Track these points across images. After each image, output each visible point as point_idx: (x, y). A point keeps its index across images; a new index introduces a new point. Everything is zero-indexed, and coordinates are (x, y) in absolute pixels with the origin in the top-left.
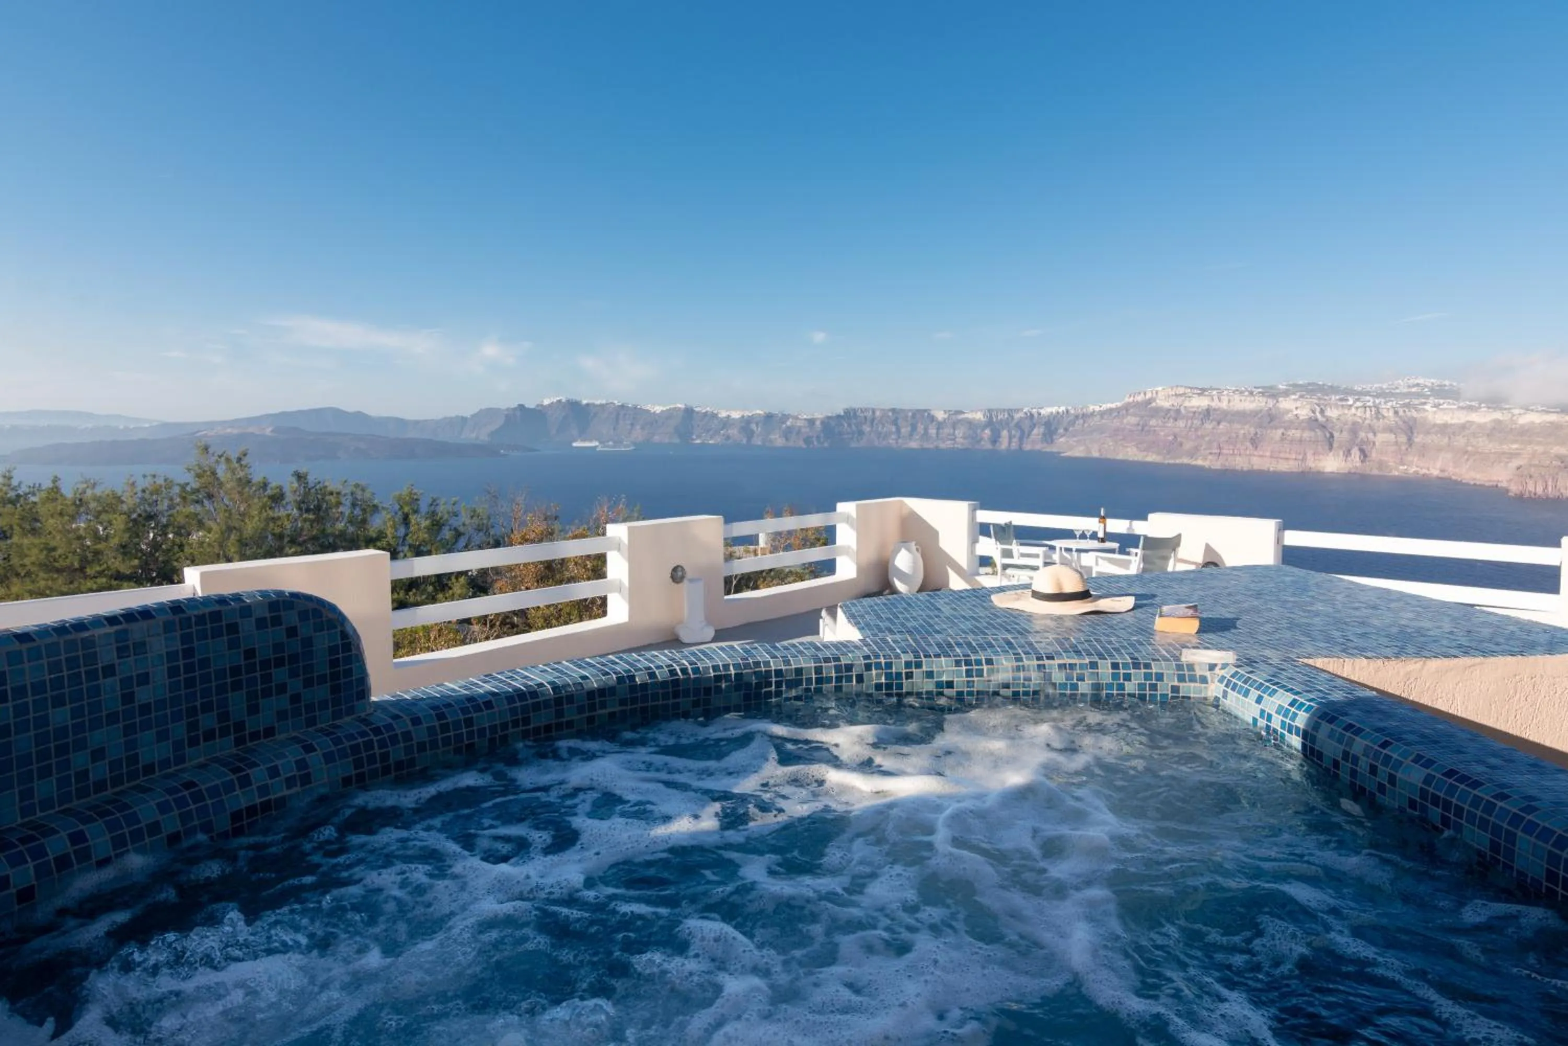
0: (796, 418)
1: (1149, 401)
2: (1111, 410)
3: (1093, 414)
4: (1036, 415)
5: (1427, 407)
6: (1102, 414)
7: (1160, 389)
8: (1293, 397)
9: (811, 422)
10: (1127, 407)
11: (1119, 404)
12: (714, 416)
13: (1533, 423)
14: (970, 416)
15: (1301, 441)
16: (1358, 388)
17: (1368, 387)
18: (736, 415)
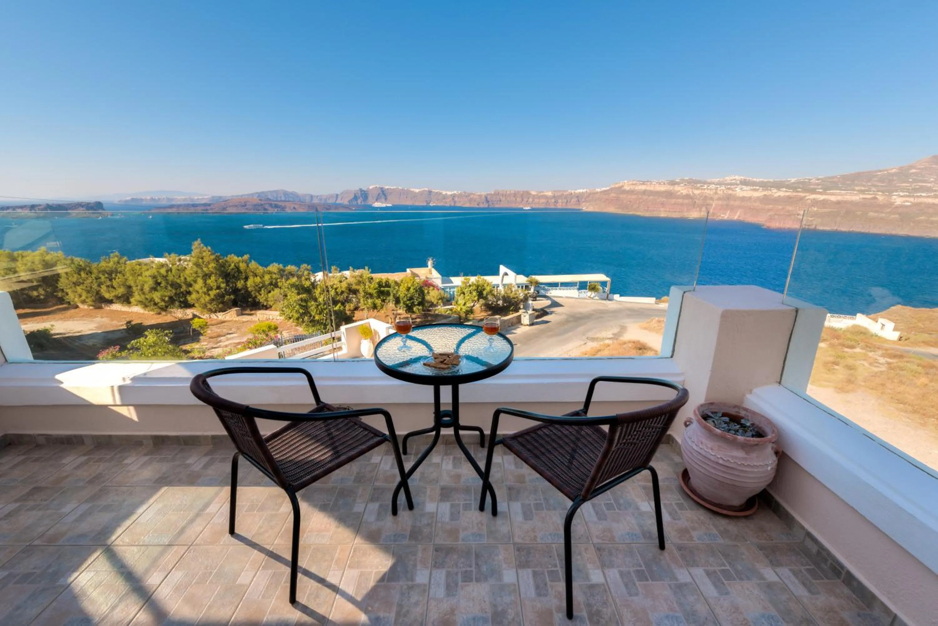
0: (474, 194)
1: (623, 186)
2: (605, 191)
3: (597, 193)
4: (573, 193)
5: (737, 189)
6: (601, 192)
7: (626, 181)
8: (682, 185)
9: (480, 196)
10: (611, 189)
11: (608, 188)
12: (440, 194)
13: (780, 196)
14: (546, 194)
15: (682, 204)
16: (709, 181)
17: (713, 180)
18: (449, 193)
